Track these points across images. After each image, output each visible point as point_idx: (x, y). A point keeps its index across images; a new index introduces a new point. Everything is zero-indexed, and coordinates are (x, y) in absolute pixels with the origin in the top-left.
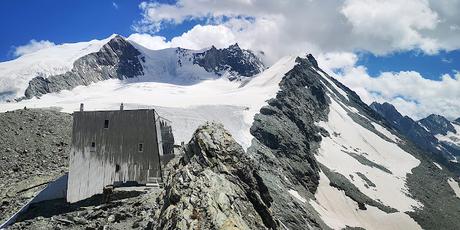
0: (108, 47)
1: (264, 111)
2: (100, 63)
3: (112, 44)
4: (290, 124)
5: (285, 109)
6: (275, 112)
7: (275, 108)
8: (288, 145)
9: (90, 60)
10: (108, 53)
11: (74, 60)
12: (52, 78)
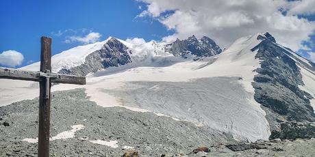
0: (107, 46)
1: (257, 79)
2: (102, 57)
3: (110, 44)
4: (286, 90)
5: (275, 77)
6: (270, 80)
7: (267, 76)
8: (296, 110)
9: (96, 55)
10: (107, 49)
11: (85, 57)
12: (72, 69)
